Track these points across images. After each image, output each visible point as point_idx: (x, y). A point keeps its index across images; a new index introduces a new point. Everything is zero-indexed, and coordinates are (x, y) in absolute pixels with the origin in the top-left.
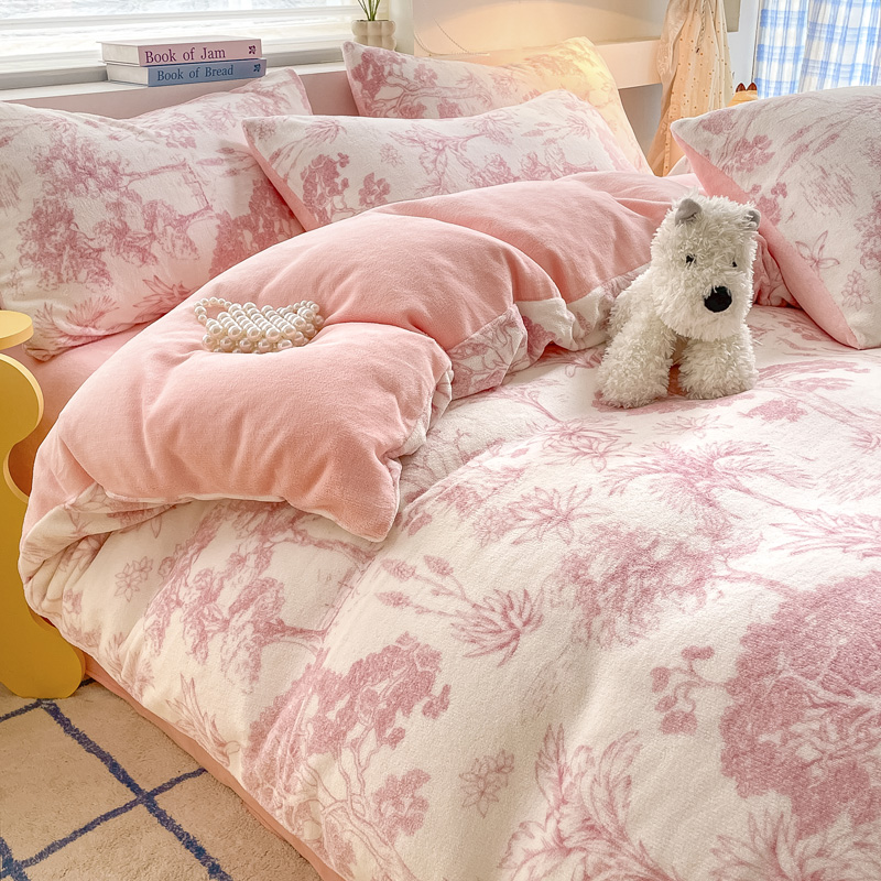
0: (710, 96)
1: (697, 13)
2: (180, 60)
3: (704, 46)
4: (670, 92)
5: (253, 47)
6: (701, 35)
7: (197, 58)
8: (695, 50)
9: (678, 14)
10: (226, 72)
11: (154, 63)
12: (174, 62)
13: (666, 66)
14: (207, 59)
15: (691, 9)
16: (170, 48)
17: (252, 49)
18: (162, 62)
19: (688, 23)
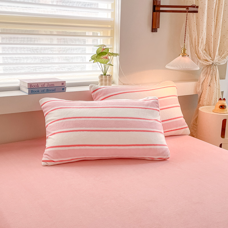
0: (213, 99)
1: (209, 75)
2: (40, 86)
3: (212, 84)
4: (200, 97)
5: (63, 83)
6: (211, 81)
7: (46, 86)
8: (208, 85)
9: (204, 75)
10: (53, 90)
11: (32, 88)
12: (38, 87)
13: (199, 90)
14: (49, 86)
15: (208, 73)
16: (37, 84)
17: (63, 84)
18: (35, 87)
19: (207, 78)
